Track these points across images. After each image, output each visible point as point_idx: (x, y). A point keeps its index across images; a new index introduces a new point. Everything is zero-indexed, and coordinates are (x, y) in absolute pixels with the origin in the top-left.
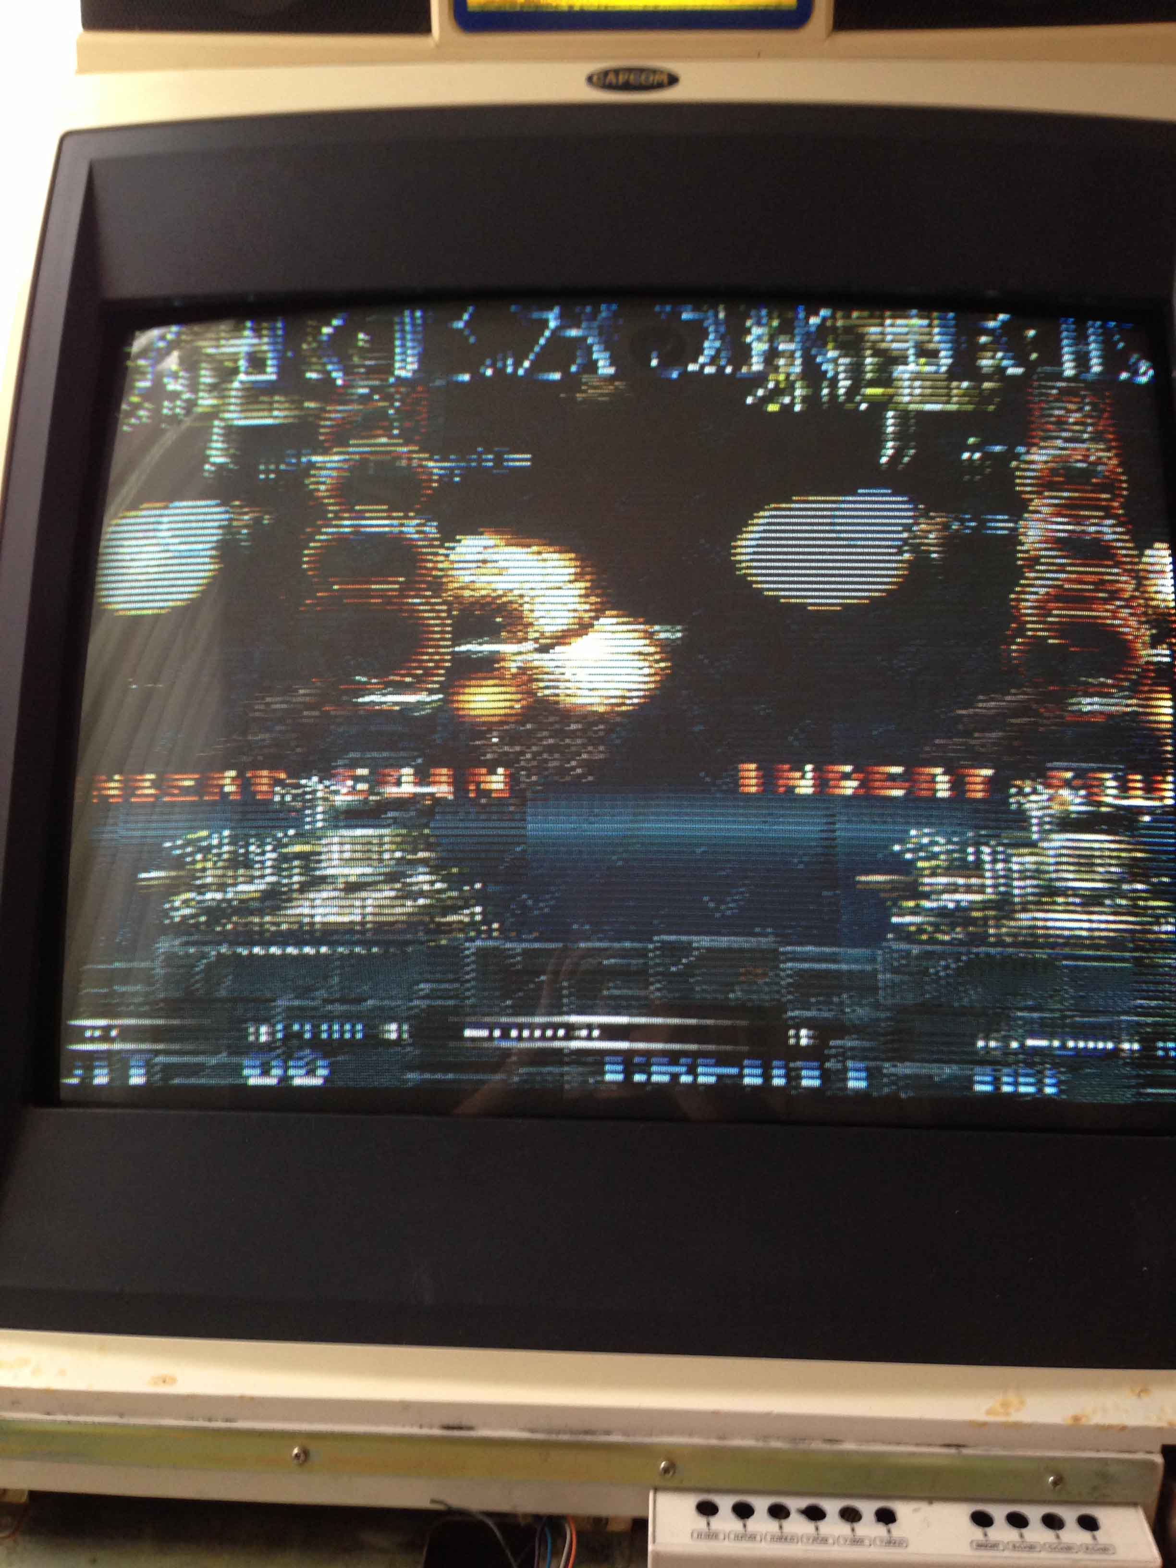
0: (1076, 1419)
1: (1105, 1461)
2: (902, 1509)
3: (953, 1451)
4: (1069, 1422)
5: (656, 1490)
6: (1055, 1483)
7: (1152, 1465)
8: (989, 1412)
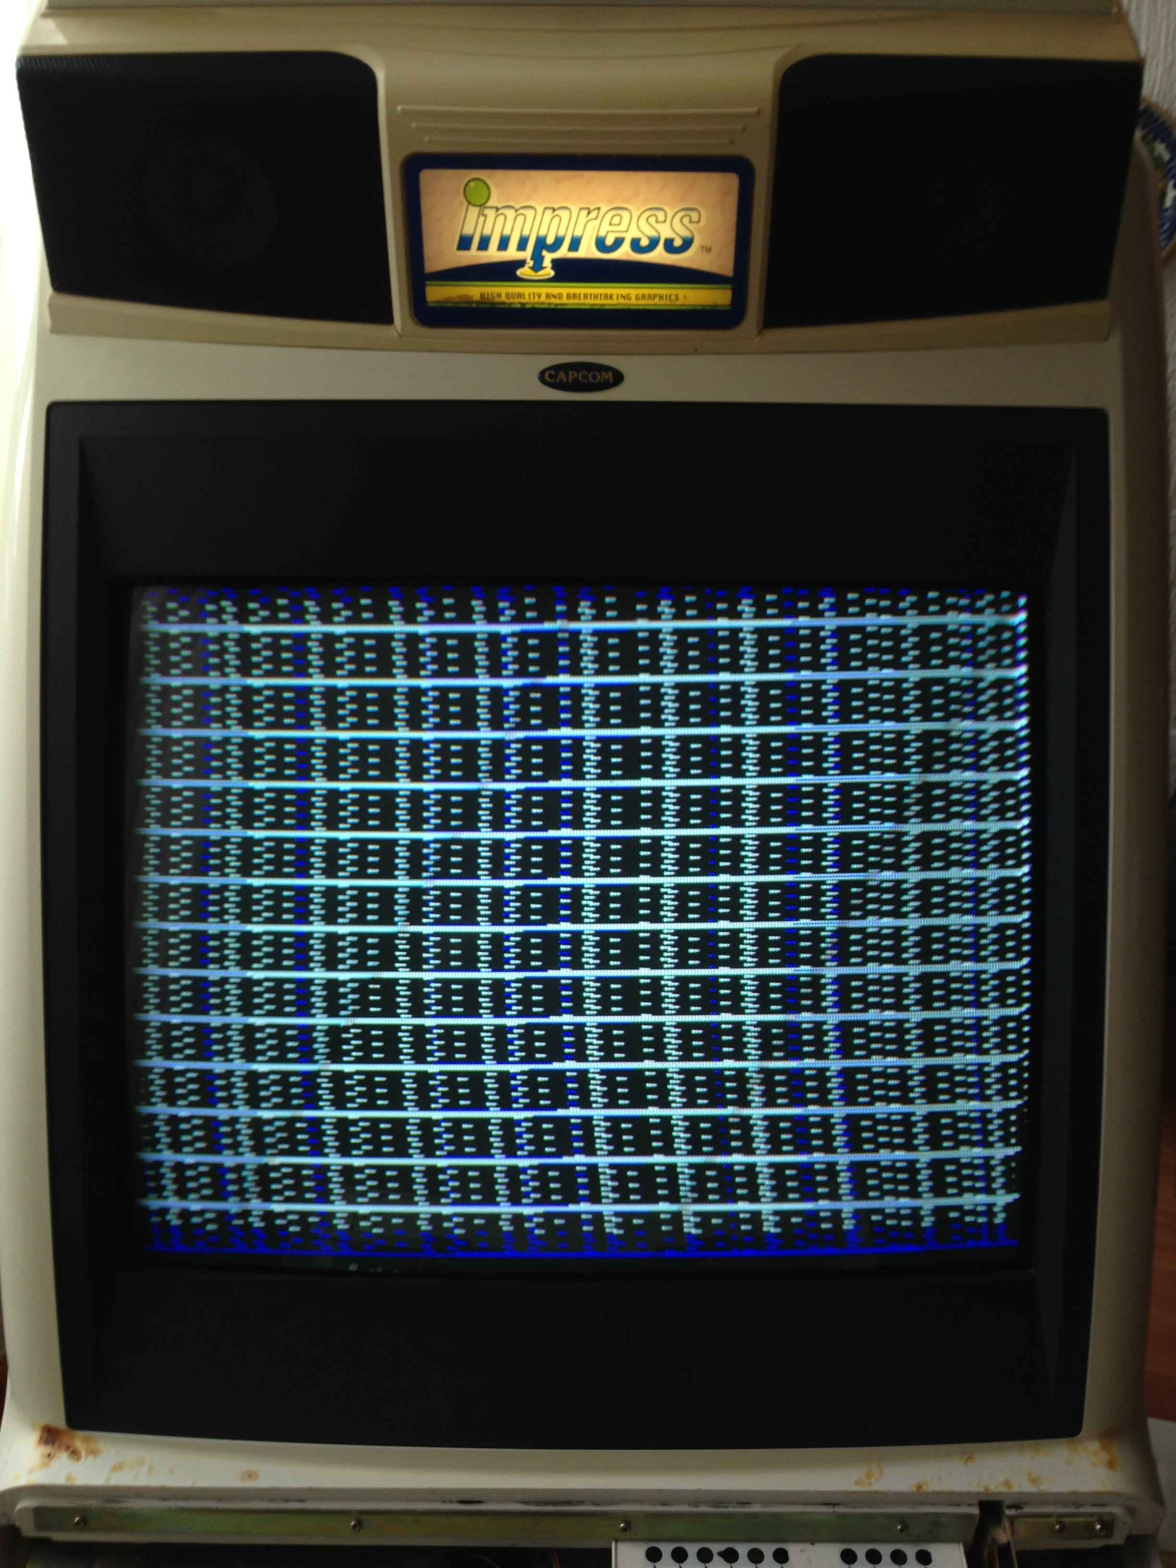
0: (919, 1487)
1: (938, 1515)
2: (793, 1550)
3: (830, 1509)
4: (914, 1489)
5: (617, 1541)
6: (902, 1530)
7: (970, 1516)
8: (857, 1483)
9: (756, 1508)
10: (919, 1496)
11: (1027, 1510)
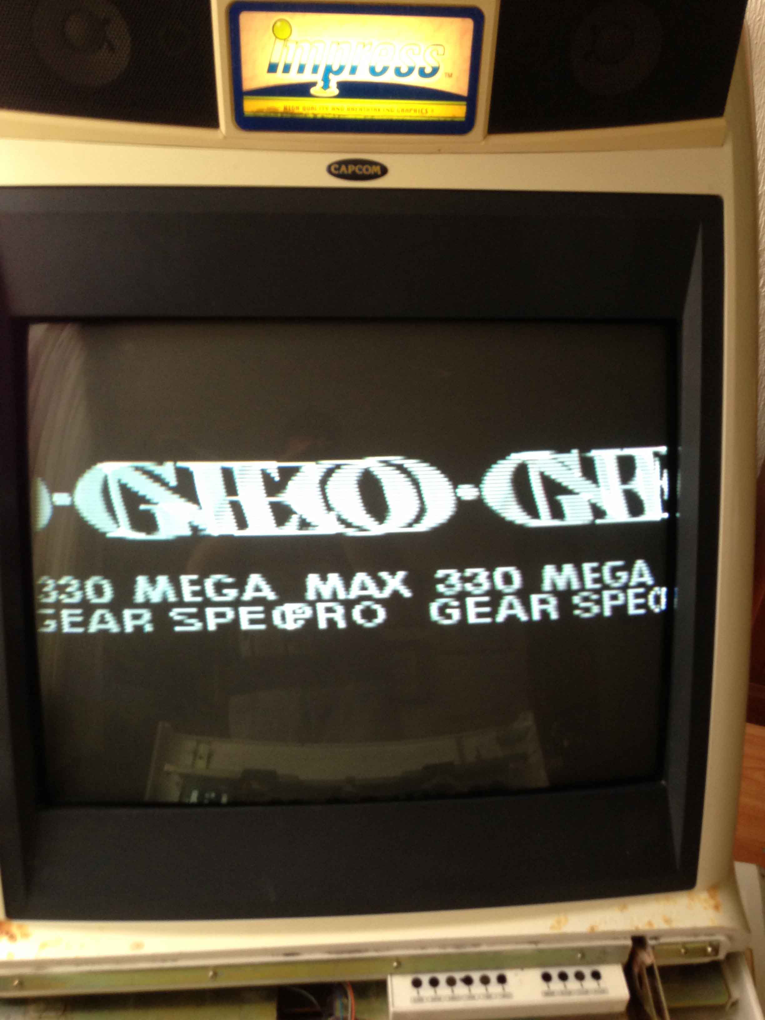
0: (592, 929)
1: (605, 946)
2: (510, 975)
3: (534, 946)
4: (589, 930)
5: (391, 974)
6: (581, 958)
7: (626, 947)
8: (552, 927)
9: (484, 948)
10: (592, 935)
11: (663, 940)
